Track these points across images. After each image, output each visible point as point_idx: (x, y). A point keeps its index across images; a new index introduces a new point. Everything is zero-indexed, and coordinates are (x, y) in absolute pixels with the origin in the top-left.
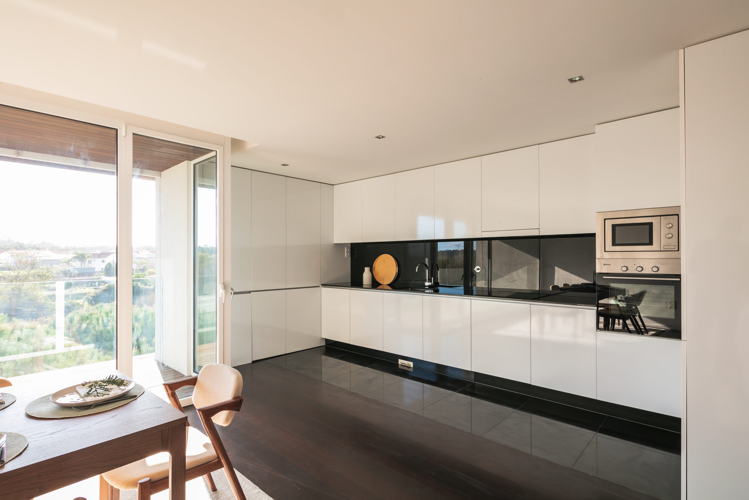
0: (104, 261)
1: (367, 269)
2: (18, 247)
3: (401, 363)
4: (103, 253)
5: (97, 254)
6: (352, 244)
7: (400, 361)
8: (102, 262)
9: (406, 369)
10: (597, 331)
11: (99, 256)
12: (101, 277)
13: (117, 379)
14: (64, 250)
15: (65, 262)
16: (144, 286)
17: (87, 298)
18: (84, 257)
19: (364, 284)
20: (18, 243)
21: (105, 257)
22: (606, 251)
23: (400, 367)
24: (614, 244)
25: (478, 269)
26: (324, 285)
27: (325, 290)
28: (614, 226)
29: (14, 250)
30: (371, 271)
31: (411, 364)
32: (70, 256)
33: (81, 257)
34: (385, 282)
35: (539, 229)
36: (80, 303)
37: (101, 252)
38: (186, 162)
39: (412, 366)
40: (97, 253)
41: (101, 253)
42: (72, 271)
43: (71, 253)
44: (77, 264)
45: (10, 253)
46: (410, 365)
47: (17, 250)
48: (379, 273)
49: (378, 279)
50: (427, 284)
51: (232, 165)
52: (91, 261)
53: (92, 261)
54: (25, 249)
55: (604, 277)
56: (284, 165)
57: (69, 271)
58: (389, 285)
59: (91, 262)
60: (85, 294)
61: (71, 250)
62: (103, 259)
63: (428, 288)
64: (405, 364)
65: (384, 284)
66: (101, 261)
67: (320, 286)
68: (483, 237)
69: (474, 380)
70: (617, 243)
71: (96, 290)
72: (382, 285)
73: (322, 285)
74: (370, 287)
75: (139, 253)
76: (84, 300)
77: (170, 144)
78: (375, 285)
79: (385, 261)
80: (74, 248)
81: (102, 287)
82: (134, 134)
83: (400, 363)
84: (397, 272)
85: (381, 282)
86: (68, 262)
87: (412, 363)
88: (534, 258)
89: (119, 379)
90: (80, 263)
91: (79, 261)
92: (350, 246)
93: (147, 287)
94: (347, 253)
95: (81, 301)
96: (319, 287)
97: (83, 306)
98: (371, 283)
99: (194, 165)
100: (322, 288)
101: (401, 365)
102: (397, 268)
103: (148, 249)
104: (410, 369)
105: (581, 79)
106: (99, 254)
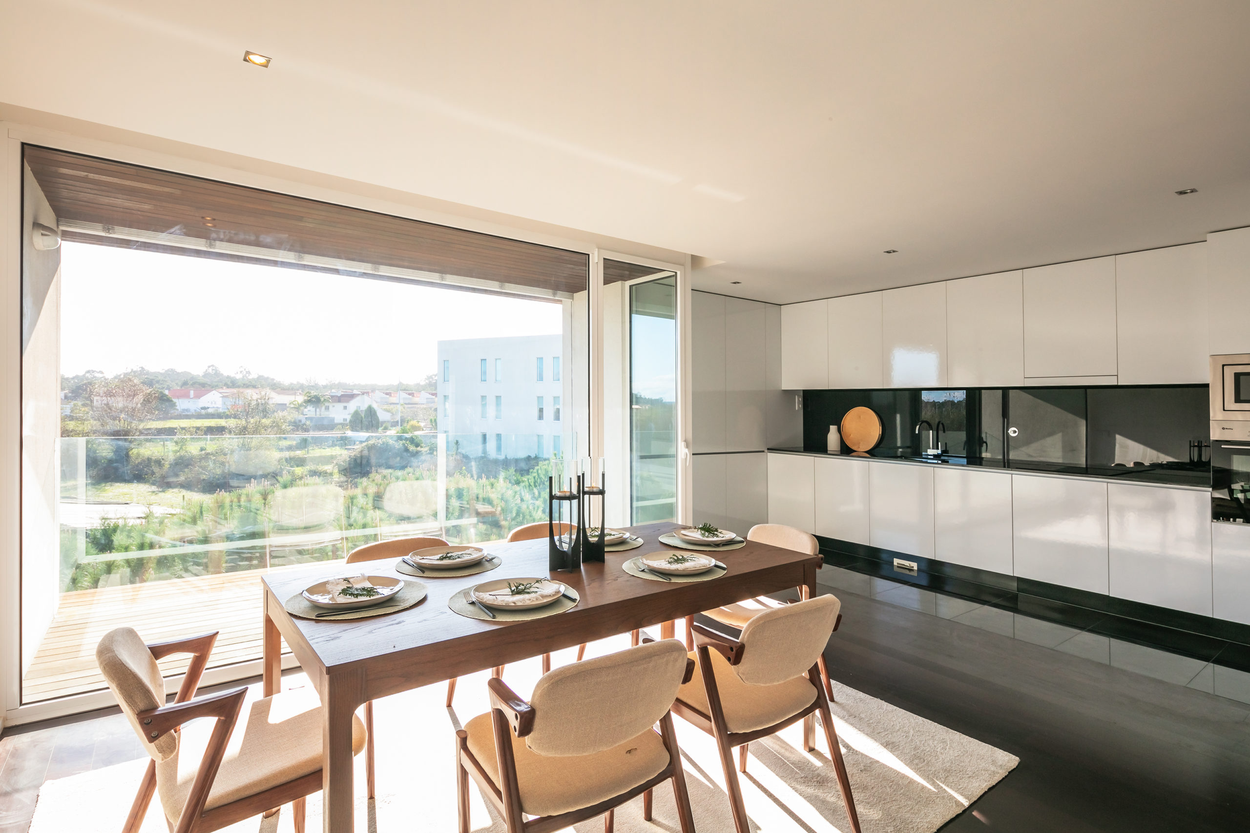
0: (346, 407)
1: (833, 429)
2: (229, 383)
3: (898, 563)
4: (344, 395)
5: (337, 396)
6: (804, 391)
7: (896, 561)
8: (346, 409)
9: (907, 572)
10: (1212, 521)
11: (339, 399)
12: (347, 432)
13: (711, 527)
14: (288, 389)
15: (295, 408)
16: (415, 448)
17: (337, 464)
18: (320, 400)
19: (828, 449)
20: (228, 377)
21: (348, 401)
22: (1225, 409)
23: (896, 569)
24: (1238, 400)
25: (1015, 432)
26: (771, 450)
27: (772, 457)
28: (1237, 376)
29: (224, 388)
30: (839, 431)
31: (915, 566)
32: (300, 399)
33: (314, 401)
34: (860, 447)
35: (1117, 376)
36: (328, 471)
37: (343, 393)
38: (620, 282)
39: (916, 568)
40: (337, 394)
41: (342, 395)
42: (303, 421)
43: (298, 394)
44: (309, 411)
45: (220, 393)
46: (913, 567)
47: (228, 388)
48: (850, 435)
49: (849, 443)
50: (931, 452)
51: (693, 289)
52: (329, 406)
53: (331, 408)
54: (239, 387)
55: (1222, 446)
56: (735, 283)
57: (300, 421)
58: (867, 452)
59: (328, 409)
60: (332, 457)
61: (298, 390)
62: (345, 404)
63: (932, 457)
64: (904, 565)
65: (859, 450)
66: (343, 408)
67: (766, 451)
68: (1026, 385)
69: (1016, 590)
70: (1242, 398)
71: (350, 451)
72: (856, 451)
73: (768, 449)
74: (839, 453)
75: (392, 395)
76: (334, 467)
77: (623, 265)
78: (846, 451)
79: (860, 417)
80: (302, 387)
81: (358, 447)
82: (604, 259)
83: (895, 564)
84: (880, 433)
85: (854, 448)
86: (297, 408)
87: (916, 564)
88: (1078, 419)
89: (712, 527)
90: (314, 409)
91: (313, 407)
92: (802, 394)
93: (419, 449)
94: (798, 404)
95: (329, 468)
96: (763, 452)
97: (331, 474)
98: (839, 449)
99: (631, 287)
100: (768, 454)
101: (898, 567)
102: (881, 428)
103: (405, 390)
104: (912, 572)
105: (1193, 191)
106: (339, 396)
